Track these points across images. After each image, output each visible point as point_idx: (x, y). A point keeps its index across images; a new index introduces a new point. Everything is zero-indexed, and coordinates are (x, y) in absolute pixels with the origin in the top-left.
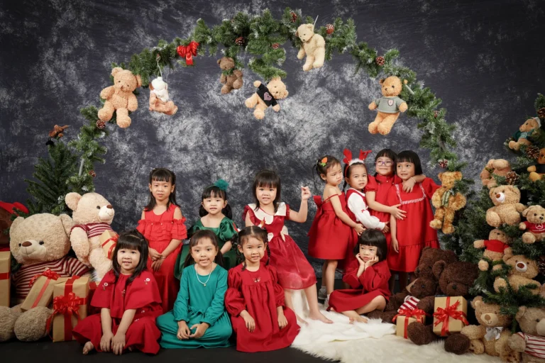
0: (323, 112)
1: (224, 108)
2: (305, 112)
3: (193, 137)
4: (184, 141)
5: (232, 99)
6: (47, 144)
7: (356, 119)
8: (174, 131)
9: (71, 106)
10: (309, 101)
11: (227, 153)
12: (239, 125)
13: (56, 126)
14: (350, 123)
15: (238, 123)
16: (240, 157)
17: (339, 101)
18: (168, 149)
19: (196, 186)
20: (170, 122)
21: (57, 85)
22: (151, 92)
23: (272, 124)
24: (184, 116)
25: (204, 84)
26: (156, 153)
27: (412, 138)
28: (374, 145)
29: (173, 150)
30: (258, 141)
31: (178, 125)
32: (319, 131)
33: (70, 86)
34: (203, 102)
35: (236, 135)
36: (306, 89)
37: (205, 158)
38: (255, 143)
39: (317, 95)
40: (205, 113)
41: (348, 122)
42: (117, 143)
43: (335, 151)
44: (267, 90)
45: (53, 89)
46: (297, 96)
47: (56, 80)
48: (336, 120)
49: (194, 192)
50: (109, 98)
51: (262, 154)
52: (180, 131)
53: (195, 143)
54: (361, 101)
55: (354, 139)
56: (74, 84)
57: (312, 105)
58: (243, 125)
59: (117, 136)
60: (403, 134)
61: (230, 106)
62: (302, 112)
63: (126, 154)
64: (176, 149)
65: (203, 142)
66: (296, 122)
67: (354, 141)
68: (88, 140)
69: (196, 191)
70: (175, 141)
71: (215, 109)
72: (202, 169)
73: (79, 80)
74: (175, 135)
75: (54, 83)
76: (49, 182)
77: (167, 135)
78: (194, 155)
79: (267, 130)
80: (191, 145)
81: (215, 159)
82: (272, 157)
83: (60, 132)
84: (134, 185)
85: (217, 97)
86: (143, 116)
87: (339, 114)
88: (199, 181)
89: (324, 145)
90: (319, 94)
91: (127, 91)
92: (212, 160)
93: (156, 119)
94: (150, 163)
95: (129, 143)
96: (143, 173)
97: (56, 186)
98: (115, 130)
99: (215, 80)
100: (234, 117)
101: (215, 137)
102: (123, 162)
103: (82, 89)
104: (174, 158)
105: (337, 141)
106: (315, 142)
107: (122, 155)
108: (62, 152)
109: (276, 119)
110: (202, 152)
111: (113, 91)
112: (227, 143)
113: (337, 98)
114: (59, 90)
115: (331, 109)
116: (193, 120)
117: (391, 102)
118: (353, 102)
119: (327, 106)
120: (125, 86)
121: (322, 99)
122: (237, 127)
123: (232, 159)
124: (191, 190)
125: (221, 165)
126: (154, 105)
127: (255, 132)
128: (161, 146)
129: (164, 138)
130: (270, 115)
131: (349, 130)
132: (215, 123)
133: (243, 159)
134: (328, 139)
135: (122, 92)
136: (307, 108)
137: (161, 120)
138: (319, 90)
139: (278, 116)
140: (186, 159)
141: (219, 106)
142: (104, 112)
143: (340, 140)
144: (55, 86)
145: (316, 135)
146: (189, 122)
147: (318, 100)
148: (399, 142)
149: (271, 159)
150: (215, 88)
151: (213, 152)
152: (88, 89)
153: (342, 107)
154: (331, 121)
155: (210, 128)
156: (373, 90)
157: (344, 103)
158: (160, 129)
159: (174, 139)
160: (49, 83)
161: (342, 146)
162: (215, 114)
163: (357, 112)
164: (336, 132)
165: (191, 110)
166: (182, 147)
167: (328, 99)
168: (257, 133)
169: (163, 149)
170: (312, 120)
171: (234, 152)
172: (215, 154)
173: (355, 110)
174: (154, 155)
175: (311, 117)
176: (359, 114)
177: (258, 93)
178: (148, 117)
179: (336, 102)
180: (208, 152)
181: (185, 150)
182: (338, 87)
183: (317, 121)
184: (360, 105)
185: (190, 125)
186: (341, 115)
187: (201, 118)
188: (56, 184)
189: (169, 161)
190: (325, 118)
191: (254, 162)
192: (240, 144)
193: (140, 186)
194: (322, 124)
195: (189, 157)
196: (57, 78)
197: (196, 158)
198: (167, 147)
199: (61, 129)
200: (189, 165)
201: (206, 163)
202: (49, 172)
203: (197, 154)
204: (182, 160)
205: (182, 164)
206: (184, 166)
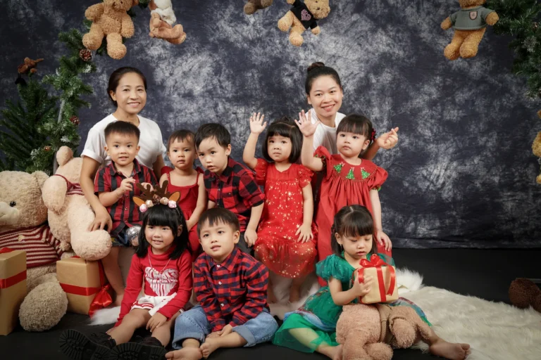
0: (360, 45)
1: (238, 42)
2: (338, 45)
3: (201, 79)
4: (189, 84)
5: (248, 31)
6: (16, 83)
7: (401, 53)
8: (176, 72)
9: (46, 42)
10: (343, 31)
11: (243, 98)
12: (257, 63)
13: (27, 59)
14: (393, 58)
15: (255, 61)
16: (259, 103)
17: (380, 30)
18: (169, 95)
20: (171, 61)
21: (26, 14)
22: (153, 12)
23: (297, 61)
24: (189, 54)
25: (212, 12)
26: (155, 100)
27: (471, 74)
28: (423, 85)
29: (175, 96)
30: (280, 82)
31: (181, 65)
32: (355, 68)
33: (42, 16)
34: (212, 35)
35: (253, 75)
36: (339, 16)
37: (216, 105)
38: (276, 85)
39: (353, 24)
40: (215, 49)
41: (391, 56)
43: (375, 93)
44: (304, 7)
45: (20, 20)
46: (329, 25)
47: (24, 9)
48: (377, 54)
50: (96, 20)
51: (285, 99)
52: (184, 73)
53: (203, 88)
54: (408, 29)
55: (398, 77)
56: (47, 14)
57: (348, 36)
58: (262, 63)
59: (105, 79)
60: (459, 69)
61: (245, 39)
62: (334, 45)
64: (179, 94)
65: (213, 84)
66: (327, 57)
67: (399, 79)
68: (68, 76)
70: (176, 85)
71: (226, 43)
73: (55, 9)
74: (177, 77)
75: (21, 12)
76: (21, 132)
77: (167, 77)
78: (201, 102)
79: (291, 69)
80: (198, 89)
81: (228, 105)
82: (297, 102)
83: (33, 67)
85: (229, 29)
86: (137, 54)
87: (381, 46)
89: (361, 86)
90: (355, 22)
91: (120, 10)
92: (225, 108)
93: (152, 57)
94: (147, 113)
98: (102, 72)
99: (226, 7)
100: (250, 53)
101: (228, 78)
103: (59, 21)
104: (176, 106)
105: (378, 81)
106: (351, 82)
108: (37, 92)
109: (302, 55)
110: (212, 99)
111: (102, 11)
112: (242, 86)
113: (378, 27)
114: (29, 20)
115: (370, 39)
116: (200, 58)
117: (473, 15)
118: (398, 31)
119: (365, 37)
120: (118, 2)
121: (360, 29)
122: (254, 66)
123: (248, 105)
125: (235, 113)
126: (157, 29)
127: (276, 72)
128: (159, 91)
129: (163, 81)
130: (294, 49)
131: (392, 67)
132: (227, 60)
133: (262, 105)
134: (367, 78)
135: (113, 12)
136: (341, 40)
137: (160, 58)
138: (355, 17)
139: (305, 50)
140: (192, 107)
141: (232, 40)
142: (90, 38)
143: (381, 79)
144: (23, 16)
145: (352, 73)
146: (195, 61)
147: (354, 30)
148: (454, 80)
149: (296, 105)
150: (227, 17)
151: (225, 98)
152: (67, 20)
153: (384, 38)
154: (370, 56)
155: (221, 68)
156: (423, 14)
157: (386, 32)
158: (158, 70)
159: (176, 82)
160: (16, 12)
161: (383, 86)
162: (226, 50)
163: (403, 44)
164: (376, 69)
165: (196, 45)
166: (186, 92)
167: (367, 29)
168: (280, 72)
169: (162, 94)
170: (347, 54)
171: (251, 96)
172: (228, 100)
173: (400, 41)
174: (153, 103)
175: (345, 51)
176: (405, 46)
177: (292, 10)
178: (143, 55)
179: (376, 31)
180: (219, 98)
181: (189, 96)
182: (379, 13)
183: (353, 56)
184: (406, 35)
185: (197, 64)
186: (383, 48)
187: (210, 55)
188: (30, 134)
189: (170, 110)
190: (363, 52)
191: (275, 108)
192: (258, 86)
194: (359, 60)
195: (195, 105)
196: (26, 6)
197: (204, 105)
198: (167, 93)
199: (33, 62)
200: (195, 114)
201: (217, 112)
202: (20, 119)
203: (206, 101)
204: (186, 108)
205: (186, 113)
206: (189, 116)
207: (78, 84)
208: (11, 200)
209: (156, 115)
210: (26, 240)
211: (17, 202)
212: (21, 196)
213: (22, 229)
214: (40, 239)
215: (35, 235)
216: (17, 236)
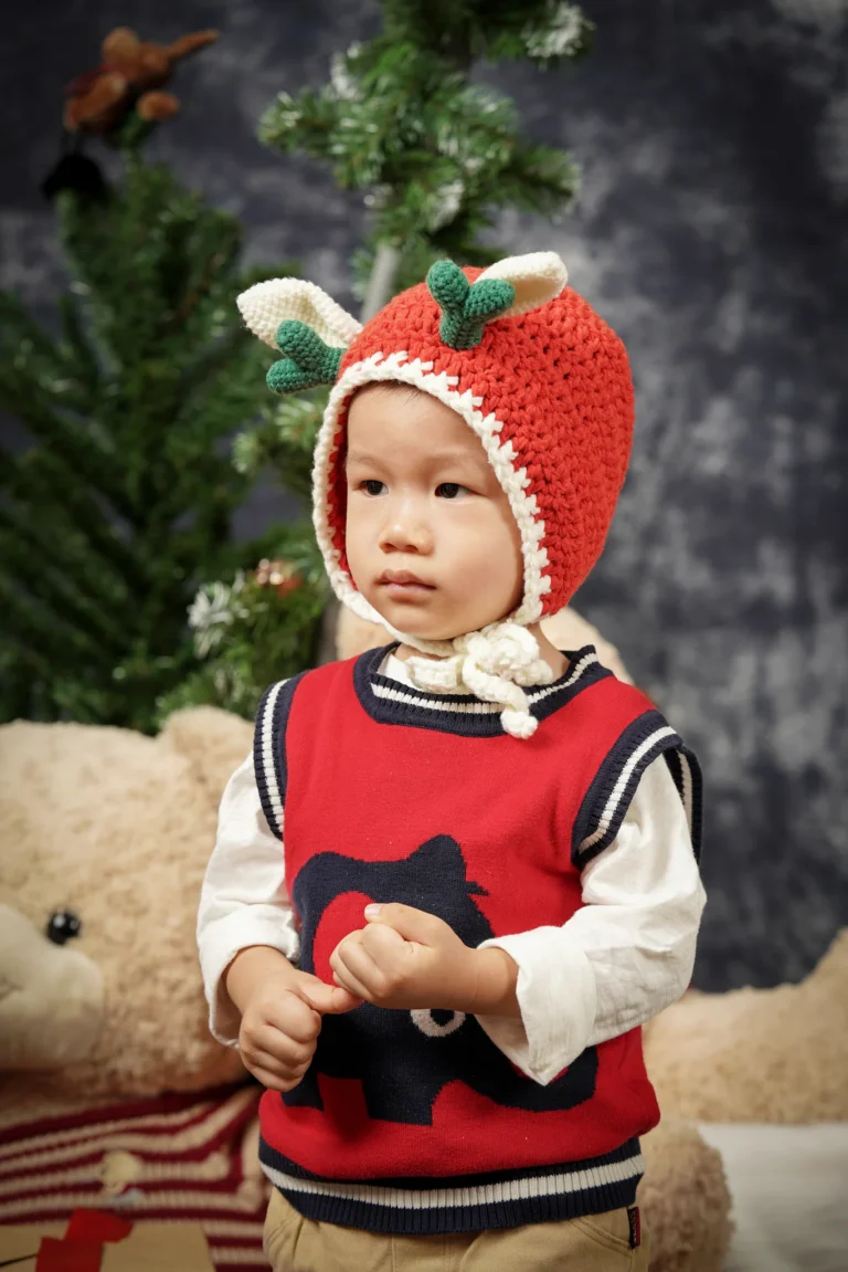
6: (55, 184)
13: (120, 40)
83: (156, 82)
84: (641, 569)
96: (714, 464)
97: (119, 530)
108: (178, 234)
188: (125, 509)
193: (692, 576)
199: (154, 59)
202: (68, 419)
207: (493, 135)
208: (53, 898)
209: (828, 403)
210: (147, 1187)
211: (88, 912)
212: (109, 874)
213: (123, 1107)
214: (231, 1183)
215: (198, 1155)
216: (97, 1157)
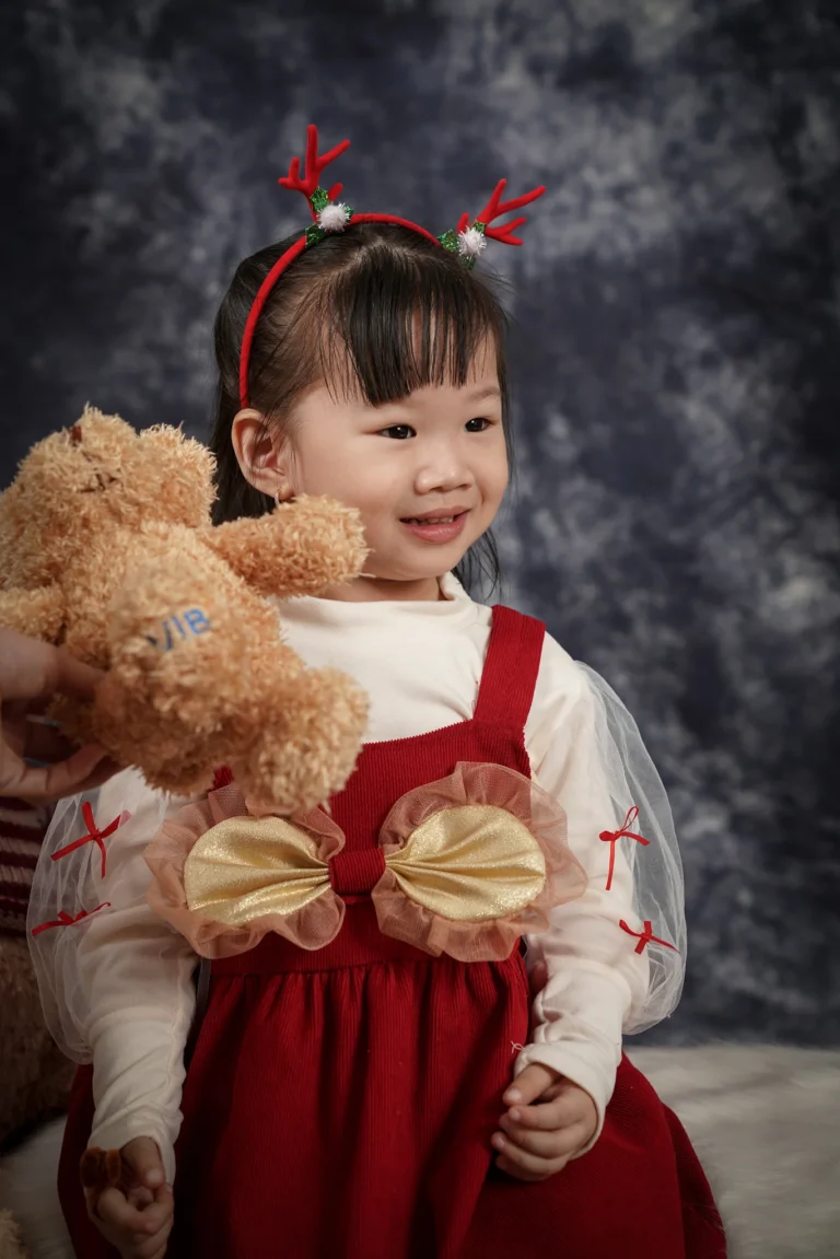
18: (472, 78)
19: (709, 361)
37: (790, 121)
42: (65, 55)
49: (693, 410)
63: (139, 144)
64: (536, 68)
69: (714, 401)
72: (752, 223)
78: (686, 106)
88: (738, 325)
95: (156, 51)
102: (126, 215)
104: (522, 150)
107: (114, 159)
110: (761, 76)
124: (667, 402)
166: (585, 45)
169: (423, 77)
195: (645, 132)
197: (707, 127)
198: (459, 61)
200: (646, 196)
201: (791, 165)
203: (717, 96)
204: (583, 158)
205: (587, 194)
206: (604, 208)
